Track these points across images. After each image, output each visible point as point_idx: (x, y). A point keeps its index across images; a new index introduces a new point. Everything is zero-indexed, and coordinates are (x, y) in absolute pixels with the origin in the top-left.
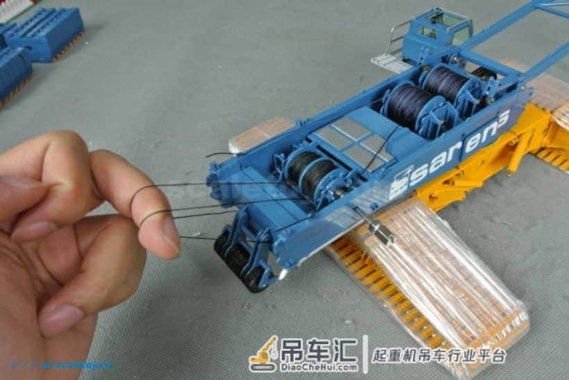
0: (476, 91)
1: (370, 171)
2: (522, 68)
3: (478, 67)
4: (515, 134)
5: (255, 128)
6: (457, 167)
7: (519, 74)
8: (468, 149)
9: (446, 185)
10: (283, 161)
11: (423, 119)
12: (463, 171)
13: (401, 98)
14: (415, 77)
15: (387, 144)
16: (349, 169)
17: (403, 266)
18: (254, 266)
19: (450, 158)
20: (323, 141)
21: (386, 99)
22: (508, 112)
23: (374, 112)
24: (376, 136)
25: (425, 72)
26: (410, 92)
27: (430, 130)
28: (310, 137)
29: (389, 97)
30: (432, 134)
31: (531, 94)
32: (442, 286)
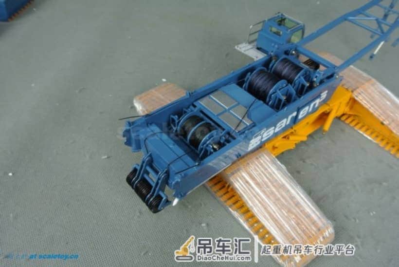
0: (308, 78)
1: (237, 131)
2: (337, 62)
3: (307, 59)
4: (329, 106)
5: (153, 90)
6: (292, 128)
7: (335, 67)
8: (300, 117)
9: (284, 139)
10: (177, 121)
11: (273, 95)
12: (295, 131)
13: (258, 79)
14: (267, 63)
15: (248, 114)
16: (224, 130)
17: (255, 196)
18: (155, 195)
19: (288, 123)
20: (204, 107)
21: (248, 78)
22: (326, 92)
23: (238, 87)
24: (240, 105)
25: (273, 61)
26: (264, 76)
27: (275, 105)
28: (195, 104)
29: (250, 77)
30: (278, 106)
31: (341, 80)
32: (281, 211)
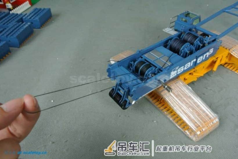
0: (201, 41)
1: (164, 68)
2: (218, 33)
3: (202, 33)
4: (215, 57)
5: (120, 54)
6: (194, 68)
7: (217, 36)
8: (198, 62)
9: (190, 75)
10: (133, 64)
11: (182, 51)
12: (196, 70)
13: (174, 44)
14: (179, 36)
15: (169, 59)
16: (156, 67)
17: (175, 102)
18: (124, 100)
19: (192, 65)
20: (147, 57)
21: (169, 43)
22: (213, 49)
23: (165, 48)
24: (165, 56)
25: (183, 34)
26: (178, 41)
27: (184, 56)
28: (142, 56)
29: (170, 42)
30: (185, 56)
31: (221, 43)
32: (189, 109)
